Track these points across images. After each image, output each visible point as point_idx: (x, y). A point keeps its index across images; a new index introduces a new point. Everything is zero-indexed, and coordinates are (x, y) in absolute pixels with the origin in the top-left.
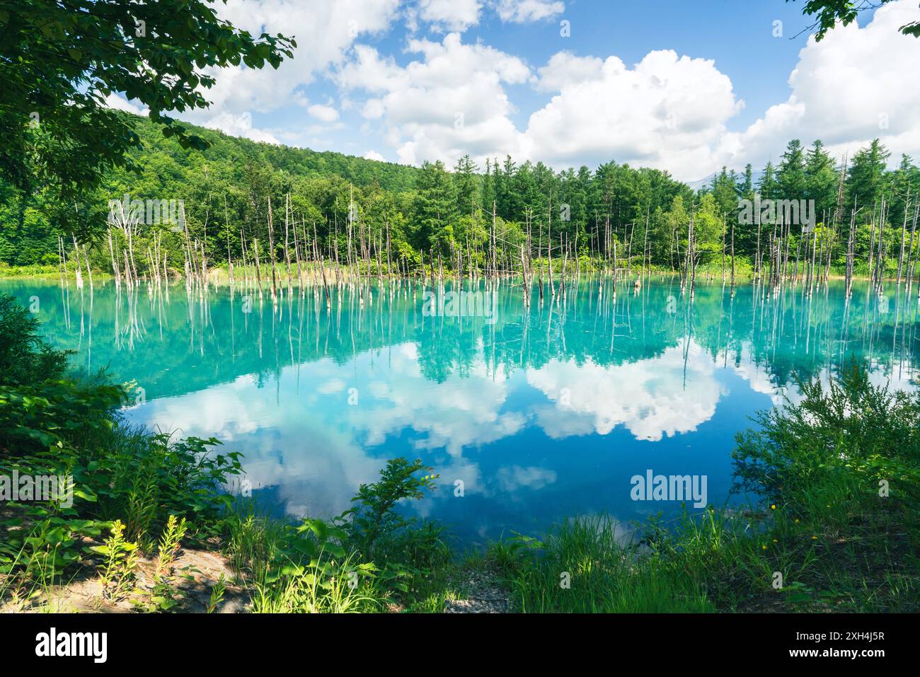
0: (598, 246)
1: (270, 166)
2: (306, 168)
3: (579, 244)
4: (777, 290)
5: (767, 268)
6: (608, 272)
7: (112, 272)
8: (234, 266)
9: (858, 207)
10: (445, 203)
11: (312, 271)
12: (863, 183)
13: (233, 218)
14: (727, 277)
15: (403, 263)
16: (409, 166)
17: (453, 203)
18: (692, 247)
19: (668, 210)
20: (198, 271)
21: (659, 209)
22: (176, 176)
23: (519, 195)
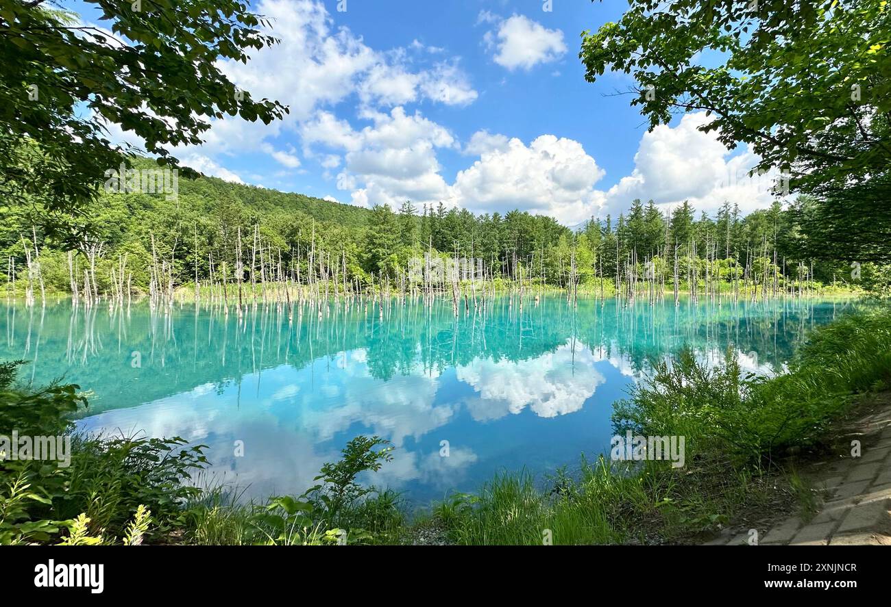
0: (508, 271)
1: (240, 202)
2: (273, 205)
3: (494, 270)
4: (631, 301)
5: (624, 286)
6: (515, 290)
7: (70, 290)
8: (201, 285)
9: (679, 245)
10: (392, 237)
11: (276, 290)
12: (680, 229)
13: (202, 244)
14: (598, 292)
15: (357, 283)
16: (362, 208)
17: (397, 237)
18: (573, 271)
19: (556, 245)
20: (163, 289)
21: (550, 245)
23: (449, 232)
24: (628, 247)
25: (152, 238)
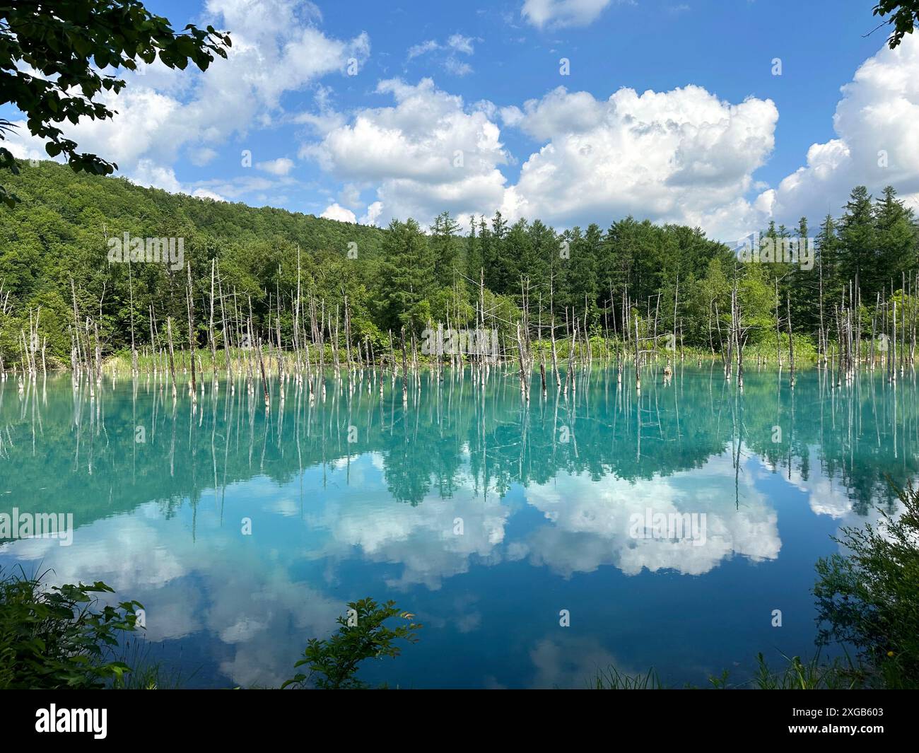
0: (613, 324)
2: (239, 228)
3: (589, 323)
4: (850, 375)
5: (835, 348)
6: (628, 356)
8: (140, 354)
11: (246, 359)
13: (140, 291)
14: (783, 361)
15: (367, 348)
17: (429, 272)
18: (736, 322)
19: (703, 276)
20: (89, 360)
21: (691, 277)
22: (64, 238)
23: (512, 262)
24: (843, 275)
25: (73, 284)
